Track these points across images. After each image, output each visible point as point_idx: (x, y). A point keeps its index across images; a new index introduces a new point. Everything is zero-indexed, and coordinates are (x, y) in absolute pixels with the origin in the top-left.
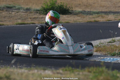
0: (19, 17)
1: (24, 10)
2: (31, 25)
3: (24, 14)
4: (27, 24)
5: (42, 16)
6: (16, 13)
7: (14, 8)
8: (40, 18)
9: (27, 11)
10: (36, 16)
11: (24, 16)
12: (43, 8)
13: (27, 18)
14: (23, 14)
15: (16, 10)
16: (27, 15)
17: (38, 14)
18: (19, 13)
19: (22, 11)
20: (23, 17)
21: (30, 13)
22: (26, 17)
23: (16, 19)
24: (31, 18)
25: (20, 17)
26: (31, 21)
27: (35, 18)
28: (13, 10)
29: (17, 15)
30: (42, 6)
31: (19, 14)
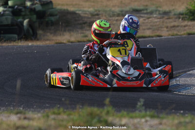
0: (149, 27)
1: (159, 14)
2: (154, 38)
3: (158, 20)
4: (149, 37)
5: (186, 23)
6: (145, 20)
7: (145, 12)
8: (182, 26)
9: (164, 16)
10: (176, 24)
11: (158, 23)
12: (188, 10)
13: (162, 28)
14: (156, 20)
15: (146, 15)
16: (163, 22)
17: (181, 19)
18: (150, 19)
19: (155, 16)
20: (156, 25)
21: (167, 19)
22: (159, 26)
23: (144, 29)
24: (167, 27)
25: (151, 26)
26: (168, 31)
27: (174, 26)
28: (142, 15)
29: (147, 23)
30: (187, 8)
31: (150, 21)
